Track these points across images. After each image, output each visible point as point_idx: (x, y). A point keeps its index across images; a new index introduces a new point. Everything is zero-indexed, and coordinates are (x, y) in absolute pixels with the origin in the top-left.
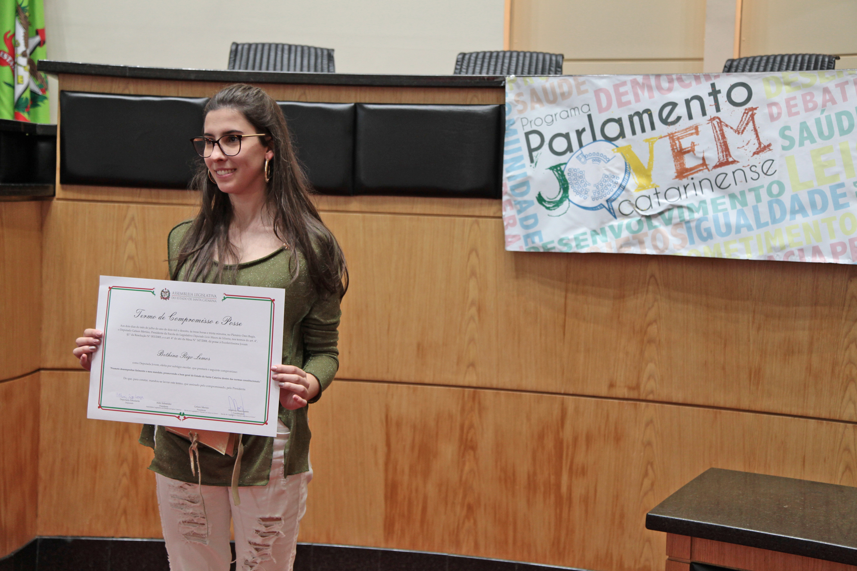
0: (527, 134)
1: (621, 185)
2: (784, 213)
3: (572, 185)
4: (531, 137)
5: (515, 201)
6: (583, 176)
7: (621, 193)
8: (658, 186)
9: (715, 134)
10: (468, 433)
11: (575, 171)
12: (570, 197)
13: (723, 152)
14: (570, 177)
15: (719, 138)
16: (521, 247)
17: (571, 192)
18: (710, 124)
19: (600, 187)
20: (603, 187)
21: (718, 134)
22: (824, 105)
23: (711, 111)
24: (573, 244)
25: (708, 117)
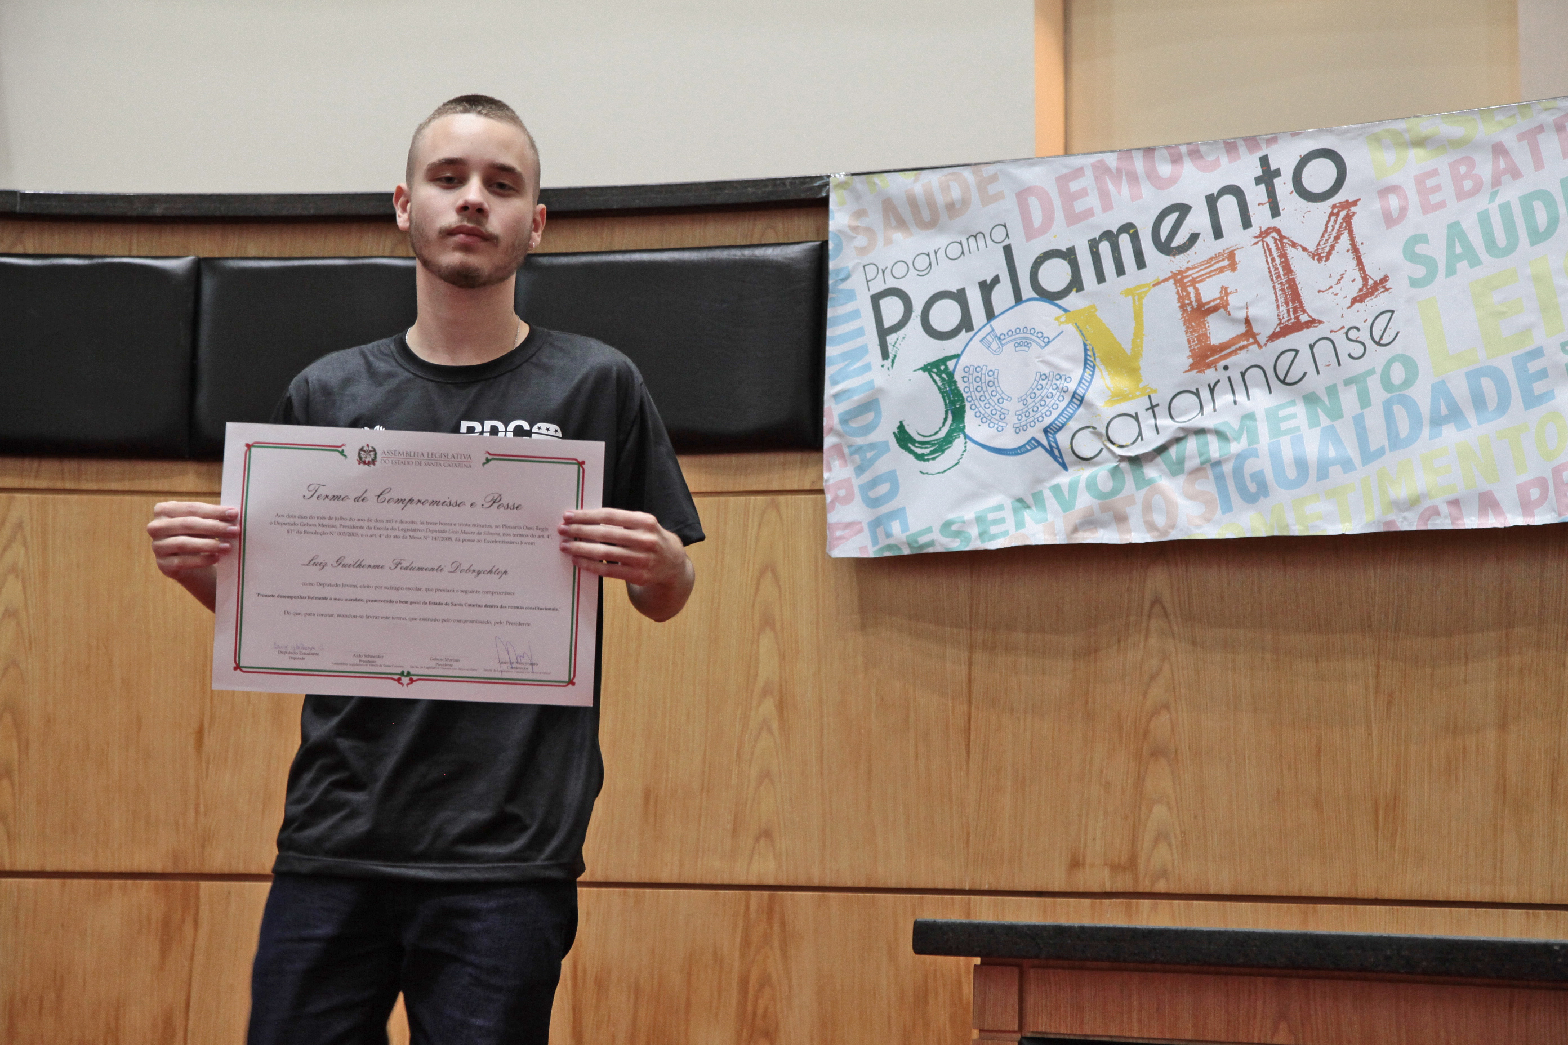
0: (876, 299)
1: (1073, 396)
2: (1416, 423)
3: (972, 402)
4: (885, 303)
5: (850, 446)
6: (996, 380)
7: (1075, 412)
8: (1155, 391)
9: (1271, 265)
10: (757, 997)
11: (978, 372)
12: (967, 431)
13: (1287, 304)
14: (967, 384)
15: (1279, 272)
16: (863, 548)
17: (969, 416)
18: (1261, 243)
19: (1030, 400)
20: (1036, 401)
21: (1276, 264)
22: (1496, 182)
23: (1261, 216)
24: (974, 531)
25: (1254, 230)
